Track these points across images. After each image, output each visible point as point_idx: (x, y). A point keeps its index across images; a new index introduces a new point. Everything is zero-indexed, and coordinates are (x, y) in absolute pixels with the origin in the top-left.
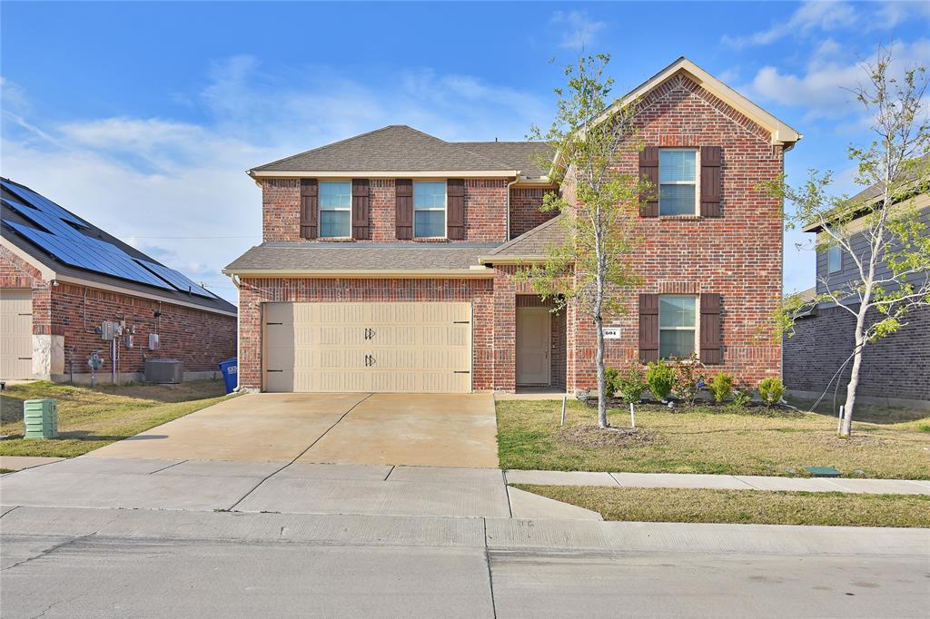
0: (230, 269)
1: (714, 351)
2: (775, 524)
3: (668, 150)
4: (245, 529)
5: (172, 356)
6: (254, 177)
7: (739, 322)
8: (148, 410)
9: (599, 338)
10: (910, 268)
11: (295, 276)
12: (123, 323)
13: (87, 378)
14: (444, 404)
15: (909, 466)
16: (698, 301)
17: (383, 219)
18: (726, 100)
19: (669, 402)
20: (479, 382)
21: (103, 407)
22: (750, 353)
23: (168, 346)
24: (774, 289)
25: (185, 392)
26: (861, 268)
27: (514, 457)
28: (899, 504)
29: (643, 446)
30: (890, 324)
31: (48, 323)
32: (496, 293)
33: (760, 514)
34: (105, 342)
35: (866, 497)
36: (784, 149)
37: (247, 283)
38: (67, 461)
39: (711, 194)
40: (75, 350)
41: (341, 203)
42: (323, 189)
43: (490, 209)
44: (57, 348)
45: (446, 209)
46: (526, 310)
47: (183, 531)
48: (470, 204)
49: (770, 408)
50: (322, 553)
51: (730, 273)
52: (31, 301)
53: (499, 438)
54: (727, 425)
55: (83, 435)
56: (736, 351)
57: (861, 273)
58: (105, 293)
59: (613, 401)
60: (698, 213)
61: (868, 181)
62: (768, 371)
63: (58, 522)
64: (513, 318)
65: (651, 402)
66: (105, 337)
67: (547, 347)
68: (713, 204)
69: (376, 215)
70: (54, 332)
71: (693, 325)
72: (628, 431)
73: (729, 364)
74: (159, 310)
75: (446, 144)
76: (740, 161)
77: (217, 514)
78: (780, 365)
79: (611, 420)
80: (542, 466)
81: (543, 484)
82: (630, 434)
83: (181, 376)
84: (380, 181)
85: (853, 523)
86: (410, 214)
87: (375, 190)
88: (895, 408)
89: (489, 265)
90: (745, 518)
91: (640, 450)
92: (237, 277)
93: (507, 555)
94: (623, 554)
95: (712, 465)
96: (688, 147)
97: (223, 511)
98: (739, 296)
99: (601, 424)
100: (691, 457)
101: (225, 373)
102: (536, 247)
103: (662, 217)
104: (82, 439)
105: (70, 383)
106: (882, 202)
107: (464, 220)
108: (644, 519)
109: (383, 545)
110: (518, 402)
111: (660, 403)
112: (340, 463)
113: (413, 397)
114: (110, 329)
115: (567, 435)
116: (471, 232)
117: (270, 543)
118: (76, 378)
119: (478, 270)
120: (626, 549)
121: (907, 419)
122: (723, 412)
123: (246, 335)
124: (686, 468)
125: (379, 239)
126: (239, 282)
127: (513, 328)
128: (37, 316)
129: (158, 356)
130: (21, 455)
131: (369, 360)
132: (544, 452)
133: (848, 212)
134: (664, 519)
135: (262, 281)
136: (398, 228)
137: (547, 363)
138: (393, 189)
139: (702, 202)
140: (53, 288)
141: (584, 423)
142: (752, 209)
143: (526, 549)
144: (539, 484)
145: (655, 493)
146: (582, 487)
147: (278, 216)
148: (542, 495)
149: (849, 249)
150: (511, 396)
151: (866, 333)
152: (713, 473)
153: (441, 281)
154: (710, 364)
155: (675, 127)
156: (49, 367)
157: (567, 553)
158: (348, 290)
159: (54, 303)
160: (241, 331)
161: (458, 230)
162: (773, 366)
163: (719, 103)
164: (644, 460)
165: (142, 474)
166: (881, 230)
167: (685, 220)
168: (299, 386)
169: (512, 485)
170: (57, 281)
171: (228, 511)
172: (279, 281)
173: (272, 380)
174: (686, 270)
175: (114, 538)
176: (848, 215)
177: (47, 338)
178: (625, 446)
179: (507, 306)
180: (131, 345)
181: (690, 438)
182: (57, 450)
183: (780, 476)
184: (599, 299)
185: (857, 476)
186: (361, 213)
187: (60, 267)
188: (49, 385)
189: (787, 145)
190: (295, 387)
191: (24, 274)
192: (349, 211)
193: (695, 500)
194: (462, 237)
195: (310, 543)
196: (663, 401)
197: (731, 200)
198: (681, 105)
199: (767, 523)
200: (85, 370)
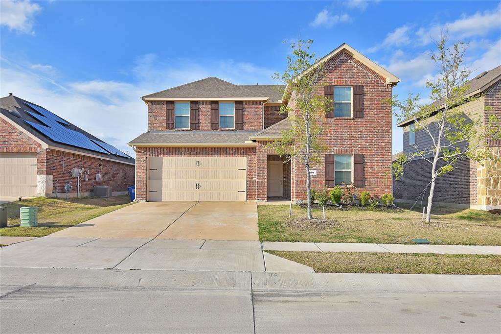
0: (131, 143)
1: (360, 181)
2: (406, 273)
3: (337, 87)
4: (119, 280)
5: (107, 185)
6: (144, 100)
7: (372, 167)
8: (91, 211)
9: (308, 175)
10: (458, 140)
11: (162, 146)
12: (83, 169)
13: (64, 195)
14: (233, 206)
15: (463, 238)
16: (353, 158)
17: (205, 120)
18: (365, 63)
19: (340, 205)
20: (250, 196)
21: (69, 209)
22: (378, 182)
23: (105, 180)
24: (388, 152)
25: (112, 201)
26: (434, 140)
27: (266, 235)
28: (467, 260)
29: (330, 228)
30: (448, 167)
31: (45, 169)
32: (257, 154)
33: (397, 267)
34: (74, 178)
35: (449, 256)
36: (392, 86)
37: (140, 150)
38: (37, 239)
39: (358, 107)
40: (58, 182)
41: (186, 112)
42: (177, 106)
43: (255, 115)
44: (49, 181)
45: (234, 115)
46: (272, 162)
47: (85, 282)
48: (245, 113)
49: (388, 208)
50: (159, 295)
51: (367, 144)
52: (36, 159)
53: (259, 224)
54: (369, 217)
55: (51, 225)
56: (371, 180)
57: (434, 143)
58: (74, 155)
59: (313, 205)
60: (352, 116)
61: (437, 98)
62: (386, 190)
63: (17, 277)
64: (266, 166)
65: (331, 206)
66: (74, 176)
67: (281, 180)
68: (359, 112)
69: (202, 118)
70: (48, 173)
71: (350, 169)
72: (323, 221)
73: (367, 187)
74: (101, 163)
75: (234, 85)
76: (371, 92)
77: (106, 271)
78: (391, 187)
79: (314, 214)
80: (281, 239)
81: (282, 250)
82: (324, 222)
83: (111, 193)
84: (203, 102)
85: (448, 273)
86: (217, 117)
87: (201, 106)
88: (443, 207)
89: (254, 141)
90: (389, 270)
91: (329, 230)
92: (135, 147)
93: (263, 295)
94: (327, 294)
95: (366, 238)
96: (347, 85)
97: (110, 269)
98: (372, 156)
99: (309, 217)
100: (355, 234)
101: (131, 192)
102: (276, 132)
103: (335, 118)
104: (50, 227)
105: (56, 198)
106: (444, 108)
107: (243, 121)
108: (336, 271)
109: (194, 290)
110: (268, 206)
111: (335, 206)
112: (178, 238)
113: (218, 204)
114: (76, 172)
115: (293, 223)
116: (246, 126)
117: (132, 289)
118: (59, 195)
119: (249, 143)
120: (329, 290)
121: (450, 212)
122: (366, 210)
123: (139, 174)
124: (353, 240)
125: (203, 130)
126: (136, 149)
127: (266, 170)
128: (39, 165)
129: (101, 185)
130: (15, 236)
131: (198, 186)
132: (281, 232)
133: (427, 113)
134: (347, 271)
135: (147, 149)
136: (212, 124)
137: (282, 187)
138: (209, 106)
139: (354, 111)
140: (47, 152)
141: (300, 216)
142: (377, 114)
143: (273, 291)
144: (280, 250)
145: (340, 256)
146: (302, 252)
147: (155, 118)
148: (281, 257)
149: (428, 131)
150: (265, 203)
151: (437, 172)
152: (366, 243)
153: (232, 149)
154: (359, 187)
155: (341, 77)
156: (45, 190)
157: (297, 294)
158: (188, 153)
159: (48, 159)
160: (137, 173)
161: (240, 125)
162: (388, 188)
163: (362, 65)
164: (332, 235)
165: (72, 246)
166: (443, 121)
167: (346, 119)
168: (165, 198)
169: (266, 251)
170: (49, 149)
171: (112, 269)
172: (155, 149)
173: (152, 196)
174: (347, 143)
175: (45, 287)
176: (428, 115)
177: (44, 176)
178: (321, 228)
179: (263, 160)
180: (87, 179)
181: (352, 223)
182: (35, 233)
183: (400, 244)
184: (307, 156)
185: (439, 244)
186: (194, 117)
187: (52, 143)
188: (44, 199)
189: (394, 84)
190: (163, 199)
191: (33, 146)
192: (189, 117)
193: (361, 260)
194: (242, 128)
195: (154, 289)
196: (337, 205)
197: (367, 110)
198: (343, 66)
199: (402, 273)
200: (63, 191)
